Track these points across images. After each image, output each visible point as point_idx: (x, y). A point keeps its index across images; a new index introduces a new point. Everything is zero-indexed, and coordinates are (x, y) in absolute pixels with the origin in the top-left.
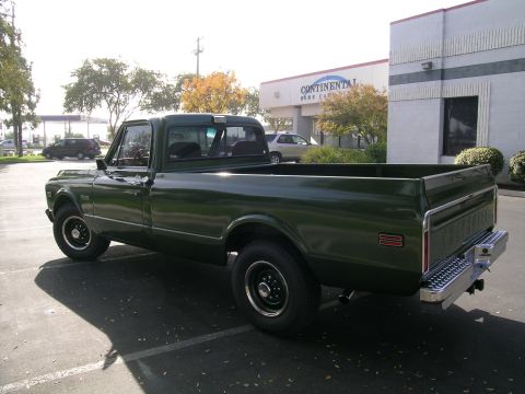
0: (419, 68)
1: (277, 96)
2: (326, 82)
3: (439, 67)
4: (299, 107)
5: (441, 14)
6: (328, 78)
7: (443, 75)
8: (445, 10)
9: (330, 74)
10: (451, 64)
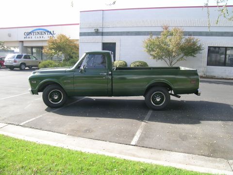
0: (93, 31)
1: (10, 35)
2: (38, 31)
3: (101, 31)
4: (22, 42)
5: (102, 11)
6: (39, 29)
7: (102, 34)
8: (103, 10)
9: (40, 28)
10: (105, 30)
